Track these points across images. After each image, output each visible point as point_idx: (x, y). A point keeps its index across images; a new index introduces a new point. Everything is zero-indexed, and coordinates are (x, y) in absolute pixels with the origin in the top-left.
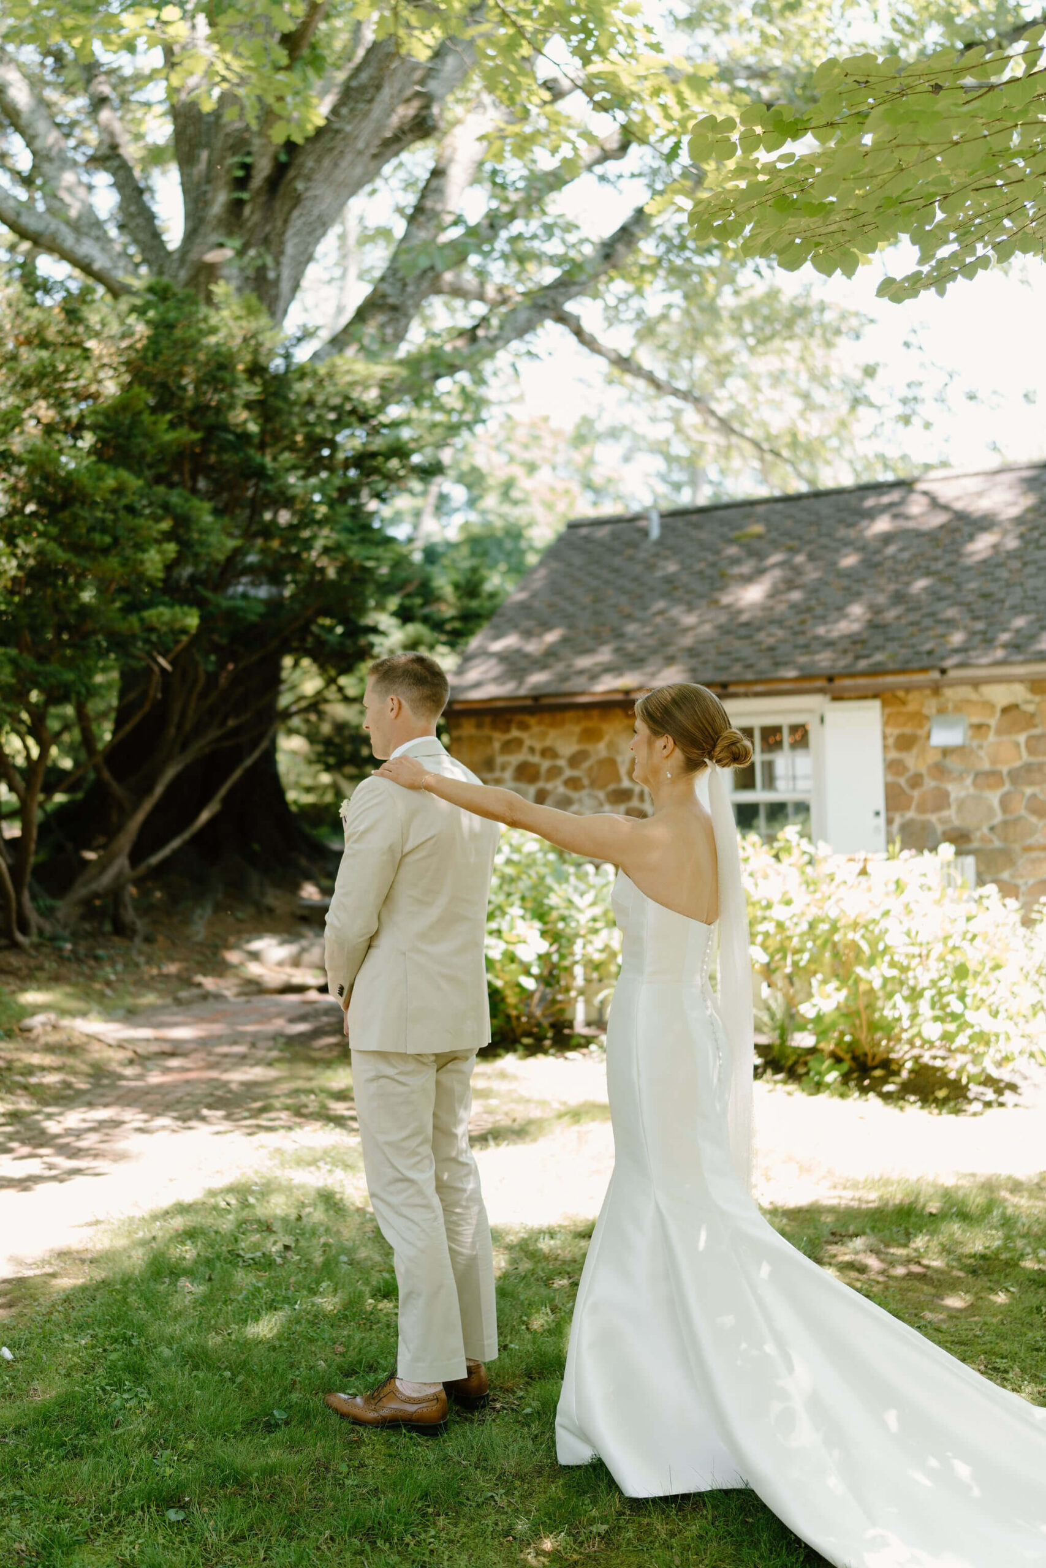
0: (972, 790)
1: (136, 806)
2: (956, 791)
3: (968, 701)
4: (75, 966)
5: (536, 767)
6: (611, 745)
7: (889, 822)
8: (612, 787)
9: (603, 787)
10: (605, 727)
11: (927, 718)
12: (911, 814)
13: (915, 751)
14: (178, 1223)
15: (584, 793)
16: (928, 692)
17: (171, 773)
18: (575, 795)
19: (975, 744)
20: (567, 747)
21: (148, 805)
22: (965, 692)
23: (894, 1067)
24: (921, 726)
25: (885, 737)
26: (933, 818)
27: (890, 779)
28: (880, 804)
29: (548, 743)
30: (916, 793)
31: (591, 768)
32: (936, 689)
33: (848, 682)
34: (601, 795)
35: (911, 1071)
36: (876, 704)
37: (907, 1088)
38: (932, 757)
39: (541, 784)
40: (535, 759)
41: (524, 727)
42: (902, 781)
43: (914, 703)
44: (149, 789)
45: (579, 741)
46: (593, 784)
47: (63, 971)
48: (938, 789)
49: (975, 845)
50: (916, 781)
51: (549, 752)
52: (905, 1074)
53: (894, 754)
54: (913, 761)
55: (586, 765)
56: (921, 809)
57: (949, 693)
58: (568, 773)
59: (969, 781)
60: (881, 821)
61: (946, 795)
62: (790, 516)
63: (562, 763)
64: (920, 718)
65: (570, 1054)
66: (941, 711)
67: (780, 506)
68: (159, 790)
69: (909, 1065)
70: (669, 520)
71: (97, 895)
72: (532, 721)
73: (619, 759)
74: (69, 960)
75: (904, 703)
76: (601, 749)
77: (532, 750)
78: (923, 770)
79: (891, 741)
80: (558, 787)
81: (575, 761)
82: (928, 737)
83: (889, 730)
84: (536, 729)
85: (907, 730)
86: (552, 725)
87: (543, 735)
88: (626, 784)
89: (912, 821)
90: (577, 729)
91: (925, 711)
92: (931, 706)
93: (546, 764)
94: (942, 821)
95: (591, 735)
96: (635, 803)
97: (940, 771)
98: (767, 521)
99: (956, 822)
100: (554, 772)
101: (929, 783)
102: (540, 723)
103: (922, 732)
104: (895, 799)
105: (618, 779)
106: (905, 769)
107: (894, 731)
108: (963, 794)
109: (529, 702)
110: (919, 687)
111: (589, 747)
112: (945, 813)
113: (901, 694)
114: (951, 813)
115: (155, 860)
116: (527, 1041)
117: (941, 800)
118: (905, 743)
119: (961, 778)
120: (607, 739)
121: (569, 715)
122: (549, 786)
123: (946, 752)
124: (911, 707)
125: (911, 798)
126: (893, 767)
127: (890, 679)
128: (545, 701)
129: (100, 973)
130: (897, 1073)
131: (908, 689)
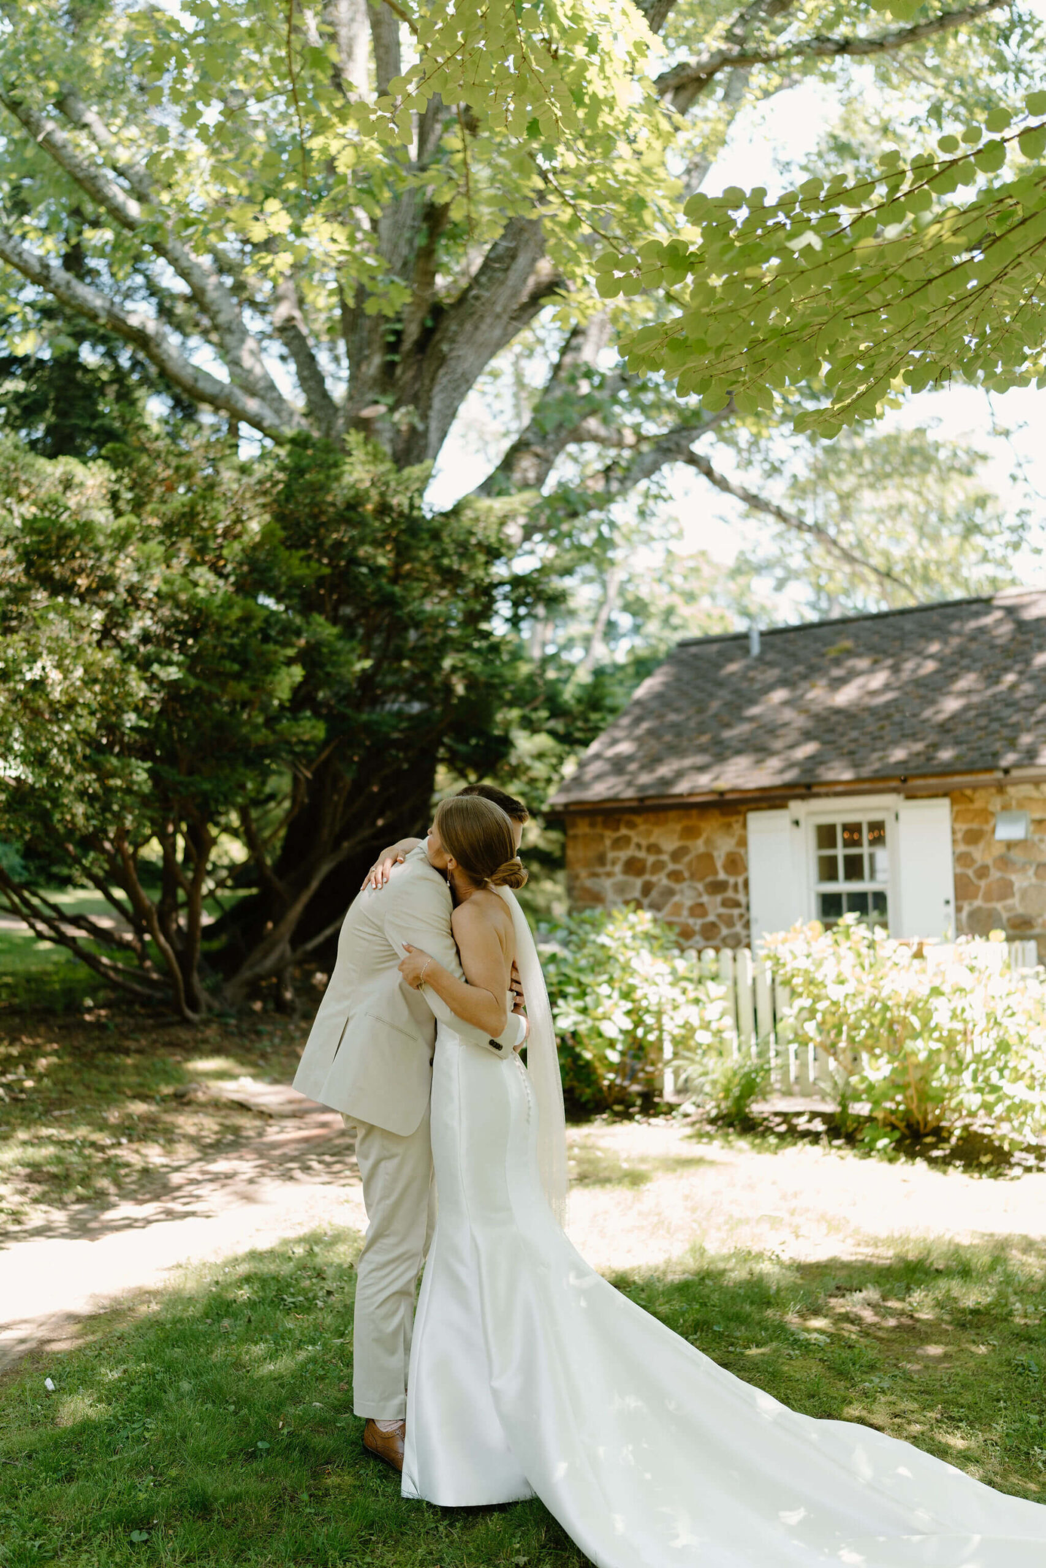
0: (1034, 880)
1: (295, 898)
2: (1020, 881)
3: (1030, 799)
4: (237, 1040)
5: (643, 862)
6: (708, 842)
7: (959, 909)
8: (709, 879)
9: (701, 879)
10: (703, 825)
11: (993, 814)
12: (978, 903)
13: (982, 845)
14: (243, 1269)
15: (685, 885)
16: (993, 790)
17: (325, 869)
18: (677, 887)
19: (1036, 837)
20: (670, 844)
21: (305, 898)
22: (1027, 790)
23: (945, 1134)
24: (987, 822)
25: (954, 832)
26: (999, 906)
27: (959, 870)
28: (950, 894)
29: (653, 840)
30: (983, 883)
31: (690, 864)
32: (1001, 788)
33: (920, 782)
34: (700, 886)
35: (960, 1138)
36: (946, 802)
37: (956, 1154)
38: (998, 850)
39: (647, 877)
40: (642, 854)
41: (631, 825)
42: (970, 872)
43: (980, 800)
44: (306, 884)
45: (681, 837)
46: (693, 876)
47: (226, 1043)
48: (1002, 879)
49: (1037, 930)
50: (983, 871)
51: (654, 849)
52: (953, 1140)
53: (962, 848)
54: (979, 854)
55: (686, 859)
56: (988, 898)
57: (1012, 790)
58: (671, 867)
59: (1031, 872)
60: (951, 909)
61: (1010, 884)
62: (878, 633)
63: (665, 857)
64: (986, 815)
65: (653, 1120)
66: (1005, 808)
67: (868, 624)
68: (315, 884)
69: (957, 1132)
70: (768, 638)
71: (261, 977)
72: (638, 820)
73: (716, 854)
74: (232, 1034)
75: (971, 800)
76: (699, 846)
77: (639, 846)
78: (989, 861)
79: (959, 836)
80: (662, 880)
81: (676, 856)
82: (993, 831)
83: (958, 826)
84: (642, 828)
85: (975, 826)
86: (657, 824)
87: (649, 833)
88: (722, 876)
89: (979, 909)
90: (678, 827)
91: (991, 808)
92: (996, 804)
93: (651, 859)
94: (1009, 909)
95: (690, 833)
96: (730, 894)
97: (1004, 862)
98: (856, 637)
99: (1020, 910)
100: (658, 866)
101: (995, 874)
102: (646, 821)
103: (987, 828)
104: (963, 889)
105: (716, 873)
106: (973, 861)
107: (962, 827)
108: (1025, 884)
109: (634, 804)
110: (984, 786)
111: (689, 843)
112: (1010, 902)
113: (968, 792)
114: (1014, 901)
115: (310, 946)
116: (618, 1108)
117: (1005, 890)
118: (973, 837)
119: (1023, 869)
120: (704, 836)
121: (672, 814)
122: (654, 879)
123: (1010, 845)
124: (978, 805)
125: (978, 888)
126: (961, 859)
127: (957, 779)
128: (649, 803)
129: (258, 1045)
130: (946, 1140)
131: (975, 788)
